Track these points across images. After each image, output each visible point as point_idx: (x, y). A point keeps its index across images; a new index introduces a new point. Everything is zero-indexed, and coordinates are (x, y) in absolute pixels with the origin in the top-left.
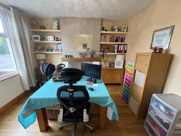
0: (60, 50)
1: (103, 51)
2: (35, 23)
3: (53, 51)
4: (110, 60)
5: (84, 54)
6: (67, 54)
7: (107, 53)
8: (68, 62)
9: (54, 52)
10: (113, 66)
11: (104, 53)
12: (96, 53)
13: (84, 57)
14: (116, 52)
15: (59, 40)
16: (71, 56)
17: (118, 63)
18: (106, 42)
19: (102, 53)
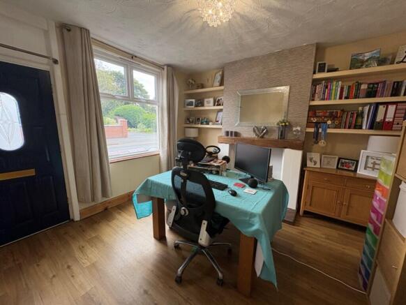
0: (220, 122)
1: (317, 125)
2: (191, 81)
3: (210, 123)
4: (343, 149)
5: (263, 130)
6: (230, 130)
7: (329, 131)
8: (228, 145)
9: (210, 126)
10: (353, 168)
11: (320, 130)
12: (294, 129)
13: (262, 137)
14: (364, 127)
15: (220, 105)
16: (237, 134)
17: (370, 161)
18: (329, 98)
19: (312, 130)
